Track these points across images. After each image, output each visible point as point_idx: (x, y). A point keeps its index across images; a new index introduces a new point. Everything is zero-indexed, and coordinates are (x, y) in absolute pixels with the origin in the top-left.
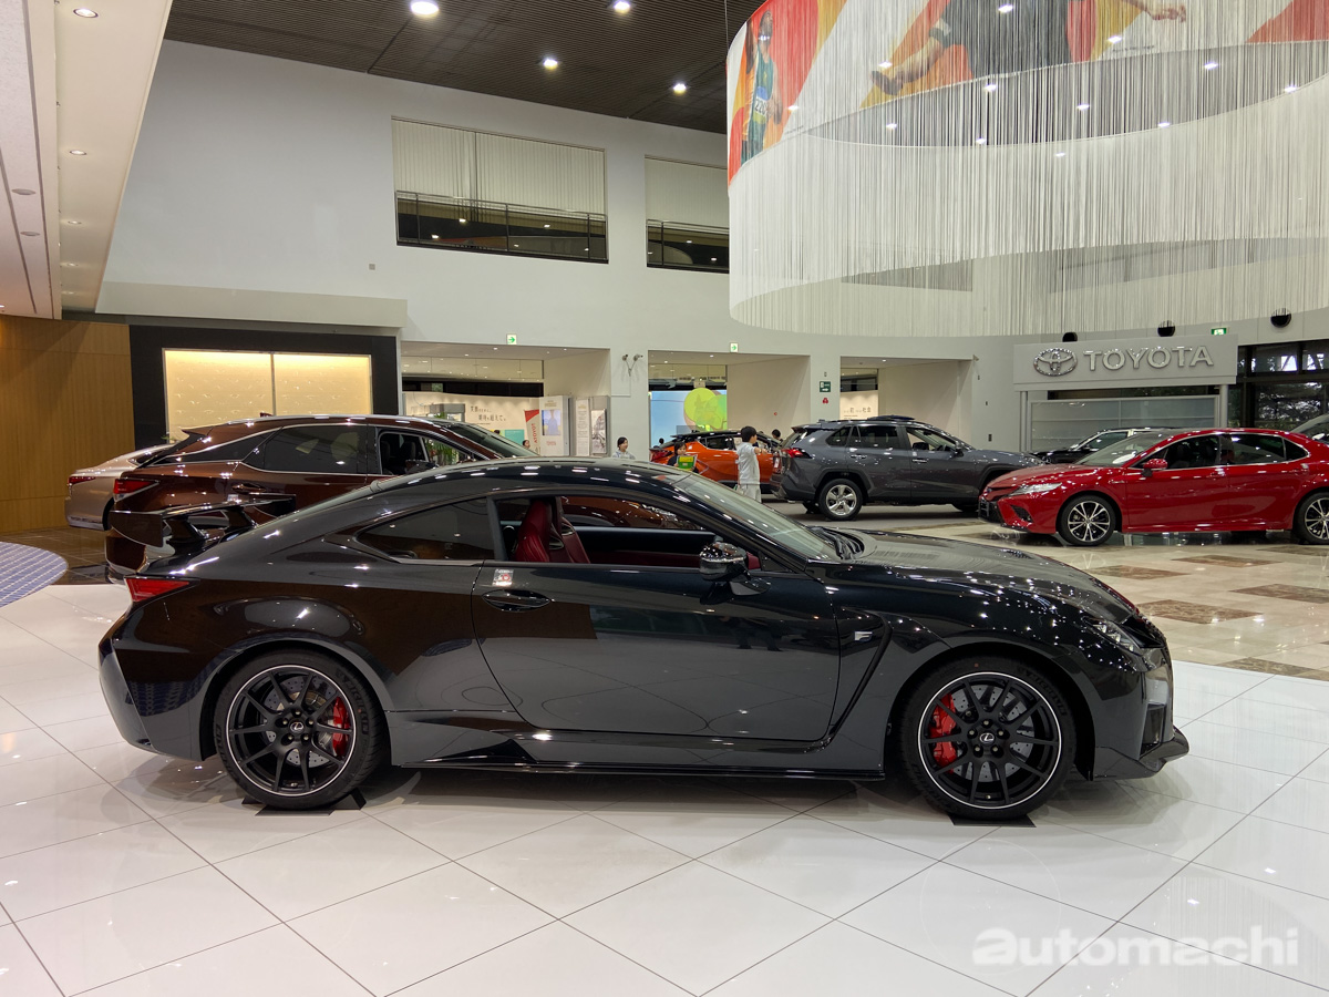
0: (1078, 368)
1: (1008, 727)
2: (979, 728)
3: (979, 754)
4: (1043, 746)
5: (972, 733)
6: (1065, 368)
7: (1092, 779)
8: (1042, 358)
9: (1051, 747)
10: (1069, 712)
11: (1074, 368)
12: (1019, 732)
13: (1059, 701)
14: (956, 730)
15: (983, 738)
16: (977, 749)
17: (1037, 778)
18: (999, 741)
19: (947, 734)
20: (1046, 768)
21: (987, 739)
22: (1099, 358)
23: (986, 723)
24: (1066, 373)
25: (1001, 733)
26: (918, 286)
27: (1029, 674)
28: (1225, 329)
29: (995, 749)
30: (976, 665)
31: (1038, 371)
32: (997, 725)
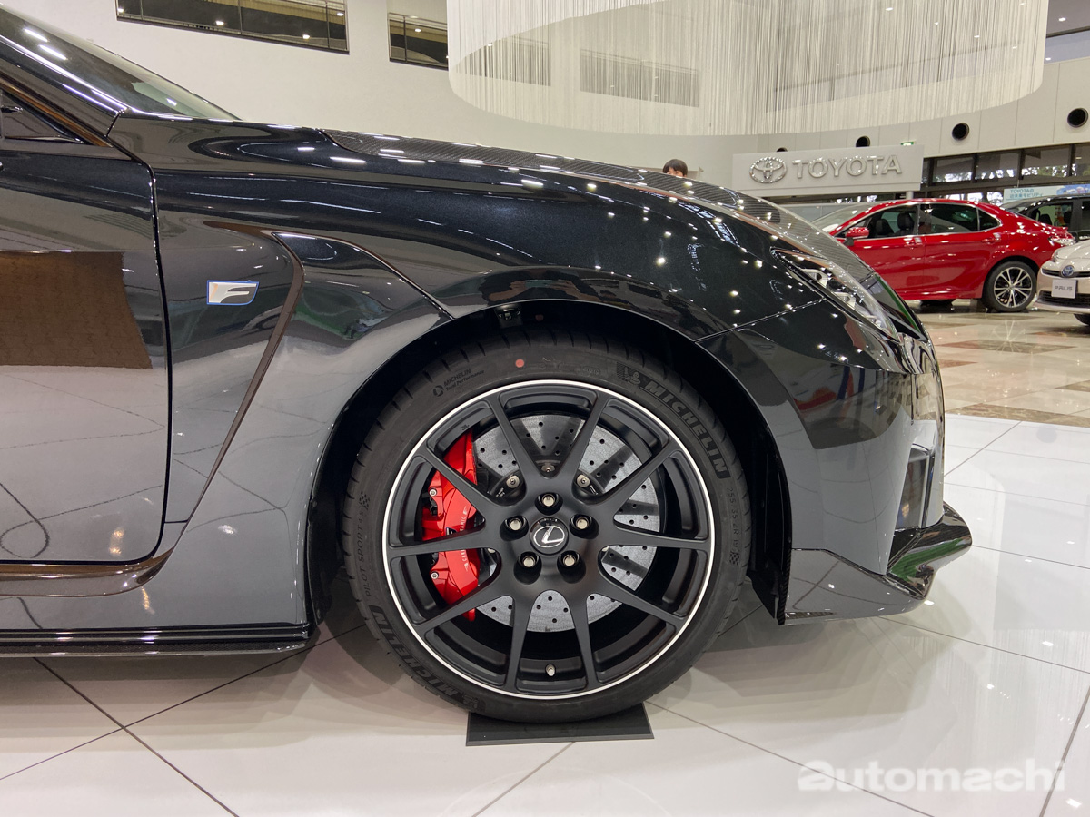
0: (787, 176)
1: (598, 511)
2: (532, 512)
3: (532, 574)
4: (675, 552)
5: (515, 526)
6: (777, 176)
7: (781, 621)
8: (757, 167)
9: (694, 554)
10: (735, 470)
11: (783, 176)
12: (623, 519)
13: (712, 446)
14: (475, 523)
15: (540, 537)
16: (529, 563)
17: (661, 625)
18: (577, 544)
19: (455, 532)
20: (678, 602)
21: (548, 538)
22: (806, 168)
23: (549, 502)
24: (777, 181)
25: (582, 525)
26: (645, 99)
27: (644, 381)
28: (912, 143)
29: (569, 562)
30: (520, 363)
31: (753, 179)
32: (572, 506)
